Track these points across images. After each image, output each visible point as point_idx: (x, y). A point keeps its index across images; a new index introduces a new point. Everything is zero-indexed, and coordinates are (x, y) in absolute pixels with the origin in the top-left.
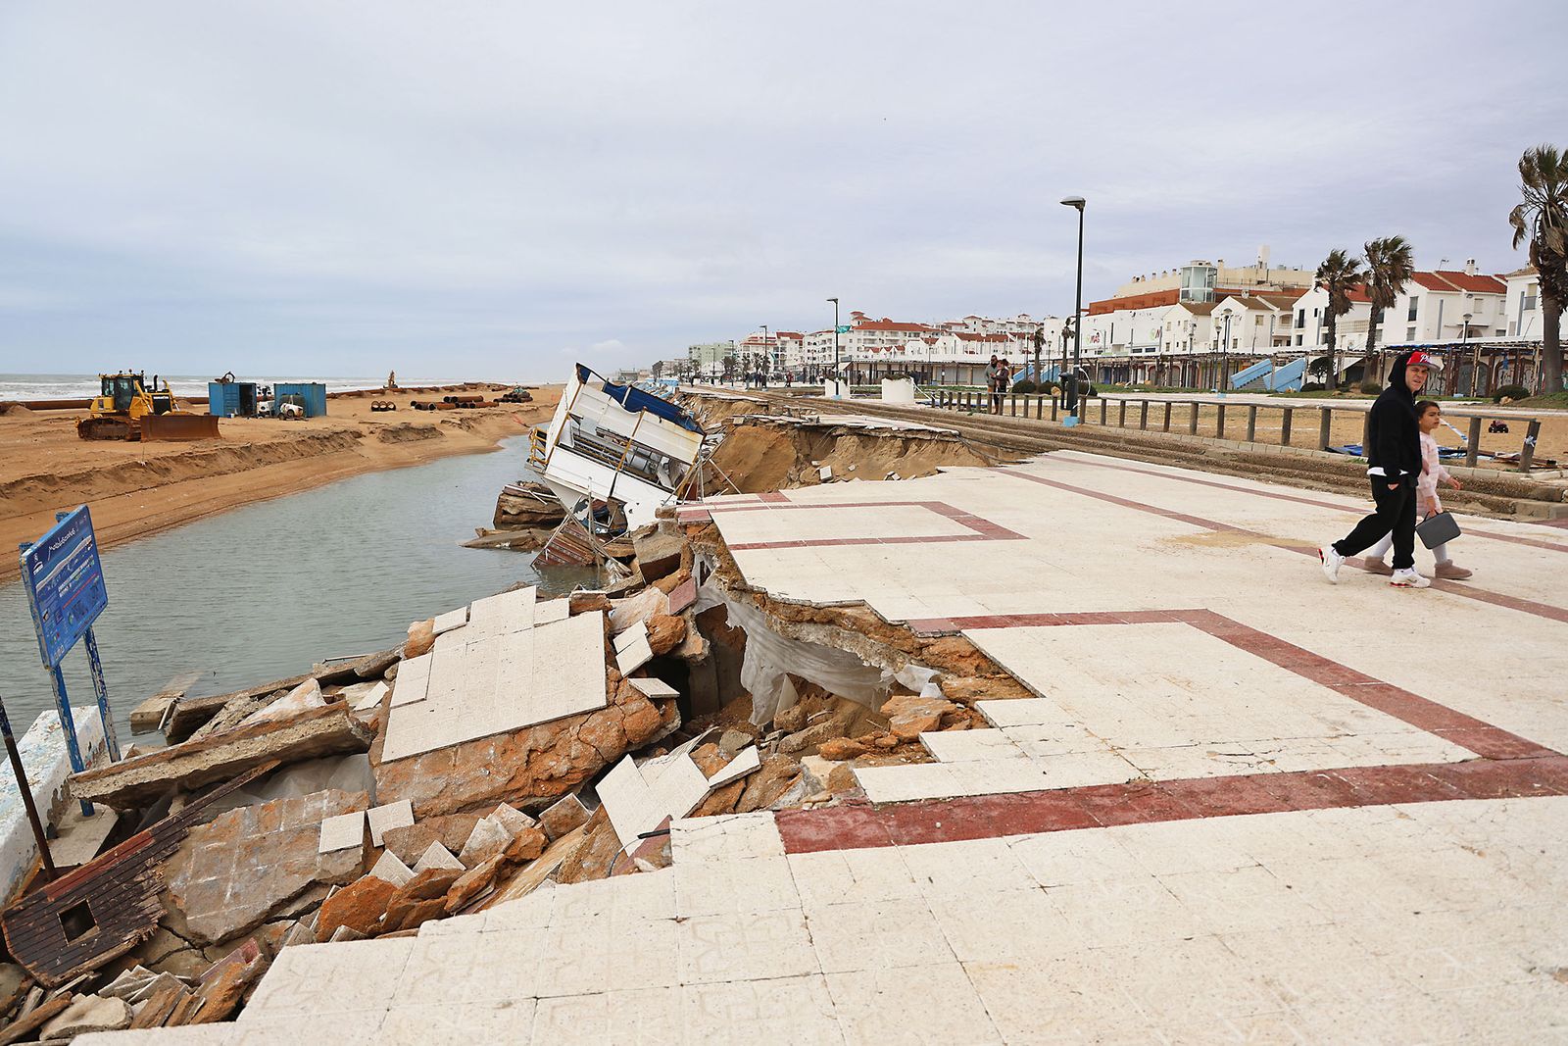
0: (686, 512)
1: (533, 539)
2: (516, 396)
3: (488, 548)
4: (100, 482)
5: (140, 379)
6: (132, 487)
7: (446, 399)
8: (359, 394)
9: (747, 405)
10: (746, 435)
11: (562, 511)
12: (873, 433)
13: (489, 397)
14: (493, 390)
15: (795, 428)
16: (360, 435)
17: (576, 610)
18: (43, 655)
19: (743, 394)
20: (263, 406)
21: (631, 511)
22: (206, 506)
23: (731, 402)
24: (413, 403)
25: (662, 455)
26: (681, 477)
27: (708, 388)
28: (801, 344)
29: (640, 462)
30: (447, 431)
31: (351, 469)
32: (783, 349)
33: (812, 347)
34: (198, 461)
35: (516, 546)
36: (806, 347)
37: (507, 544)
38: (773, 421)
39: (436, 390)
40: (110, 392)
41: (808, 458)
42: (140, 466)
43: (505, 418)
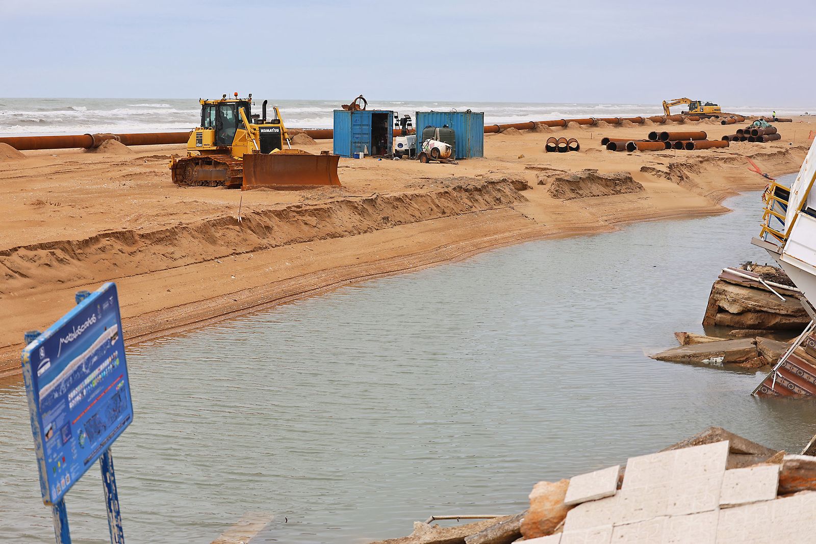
1: (760, 354)
2: (755, 132)
3: (689, 363)
4: (186, 242)
5: (246, 105)
6: (224, 250)
7: (653, 136)
8: (532, 127)
13: (714, 131)
14: (723, 123)
16: (524, 186)
20: (401, 142)
22: (312, 280)
24: (605, 141)
30: (650, 183)
31: (507, 234)
34: (307, 218)
35: (733, 363)
37: (719, 360)
39: (640, 121)
40: (210, 122)
42: (235, 222)
43: (736, 164)
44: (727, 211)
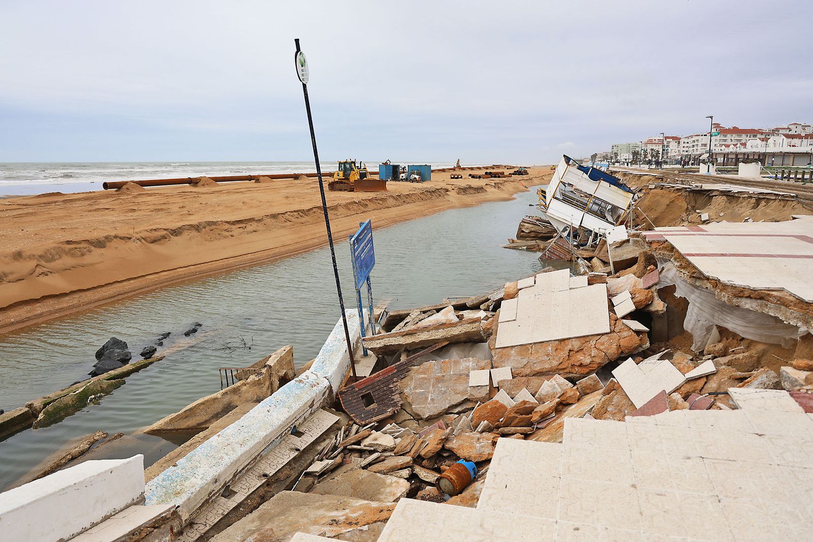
0: (649, 235)
1: (539, 246)
2: (520, 172)
3: (515, 249)
4: (341, 210)
5: (354, 163)
6: (353, 213)
7: (486, 173)
8: (443, 170)
9: (650, 178)
10: (657, 194)
12: (736, 195)
13: (507, 172)
14: (508, 169)
15: (688, 191)
16: (447, 191)
17: (590, 283)
18: (356, 284)
19: (647, 171)
20: (403, 176)
21: (609, 233)
22: (383, 222)
23: (640, 176)
24: (470, 175)
25: (607, 203)
26: (619, 217)
27: (625, 168)
28: (679, 143)
29: (596, 208)
30: (489, 189)
31: (444, 207)
32: (667, 146)
33: (686, 145)
34: (379, 201)
35: (529, 249)
36: (682, 144)
37: (525, 248)
38: (673, 187)
39: (480, 168)
40: (342, 169)
41: (694, 209)
42: (356, 203)
43: (515, 183)
44: (514, 199)
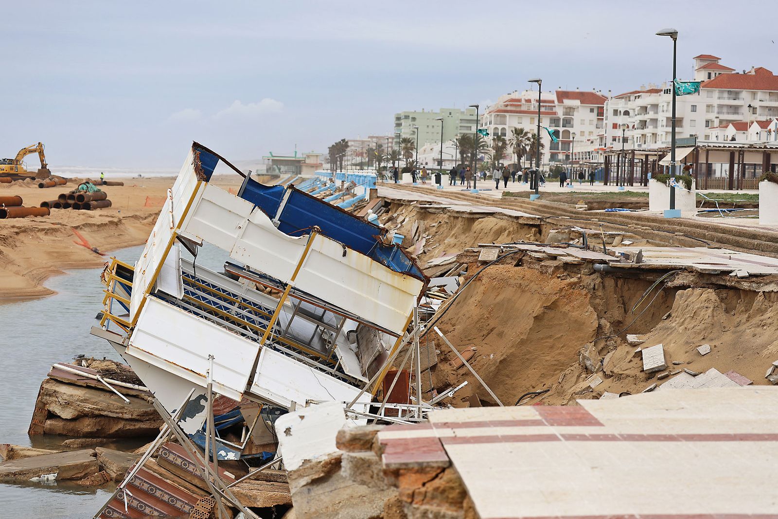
0: (397, 443)
1: (101, 468)
2: (81, 197)
3: (16, 482)
9: (503, 223)
10: (504, 282)
11: (155, 416)
12: (745, 285)
14: (41, 186)
15: (595, 271)
19: (495, 203)
21: (288, 431)
23: (472, 218)
25: (345, 315)
26: (379, 359)
27: (430, 192)
28: (601, 113)
29: (305, 328)
32: (567, 122)
33: (621, 120)
35: (67, 481)
36: (610, 118)
37: (52, 477)
38: (554, 258)
41: (620, 329)
43: (59, 237)
44: (51, 293)
